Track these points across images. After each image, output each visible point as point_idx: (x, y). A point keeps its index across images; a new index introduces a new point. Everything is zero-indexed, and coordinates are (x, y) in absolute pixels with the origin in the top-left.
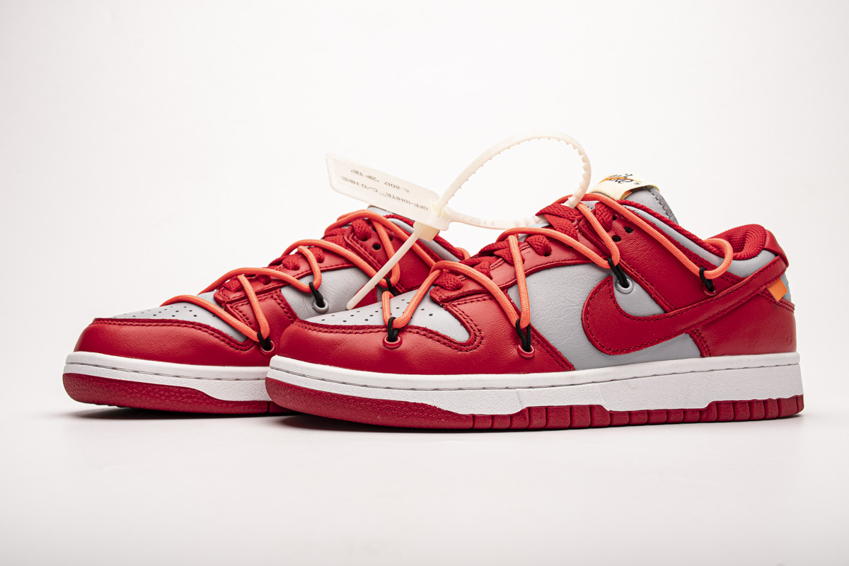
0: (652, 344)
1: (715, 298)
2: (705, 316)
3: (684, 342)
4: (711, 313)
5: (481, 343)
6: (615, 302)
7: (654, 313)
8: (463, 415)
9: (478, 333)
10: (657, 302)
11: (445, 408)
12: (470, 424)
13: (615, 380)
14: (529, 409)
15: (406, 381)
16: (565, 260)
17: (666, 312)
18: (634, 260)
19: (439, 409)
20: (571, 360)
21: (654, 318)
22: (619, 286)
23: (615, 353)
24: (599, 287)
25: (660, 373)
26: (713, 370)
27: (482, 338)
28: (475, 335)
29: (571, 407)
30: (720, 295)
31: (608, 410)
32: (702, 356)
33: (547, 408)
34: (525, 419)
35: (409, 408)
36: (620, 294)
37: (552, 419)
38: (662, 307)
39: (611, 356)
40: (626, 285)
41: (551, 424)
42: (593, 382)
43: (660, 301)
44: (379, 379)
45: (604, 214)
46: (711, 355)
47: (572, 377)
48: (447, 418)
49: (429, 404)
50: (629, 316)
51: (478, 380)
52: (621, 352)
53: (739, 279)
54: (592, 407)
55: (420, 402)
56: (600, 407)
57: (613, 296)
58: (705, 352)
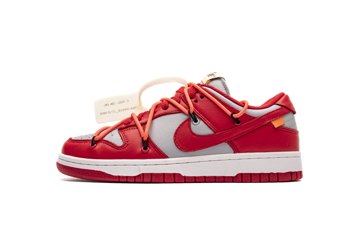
0: (207, 147)
1: (240, 126)
2: (235, 135)
3: (225, 146)
4: (238, 133)
5: (126, 146)
6: (190, 129)
7: (209, 133)
8: (115, 176)
9: (126, 142)
10: (211, 129)
11: (108, 173)
12: (117, 180)
13: (189, 163)
14: (143, 174)
15: (94, 162)
16: (172, 111)
17: (215, 133)
18: (202, 110)
19: (106, 173)
20: (167, 154)
21: (209, 136)
22: (193, 122)
23: (187, 151)
24: (184, 122)
25: (212, 160)
26: (241, 159)
27: (128, 145)
28: (125, 143)
29: (164, 174)
30: (242, 125)
31: (183, 175)
32: (234, 153)
33: (152, 174)
34: (141, 178)
35: (94, 172)
36: (193, 125)
37: (153, 178)
38: (213, 131)
39: (186, 152)
40: (196, 121)
41: (153, 181)
42: (177, 163)
43: (213, 128)
44: (85, 161)
45: (192, 91)
46: (239, 152)
47: (166, 161)
48: (108, 177)
49: (102, 171)
50: (195, 135)
51: (122, 162)
52: (191, 151)
53: (254, 118)
54: (174, 174)
55: (99, 170)
56: (179, 175)
57: (190, 127)
58: (236, 151)
